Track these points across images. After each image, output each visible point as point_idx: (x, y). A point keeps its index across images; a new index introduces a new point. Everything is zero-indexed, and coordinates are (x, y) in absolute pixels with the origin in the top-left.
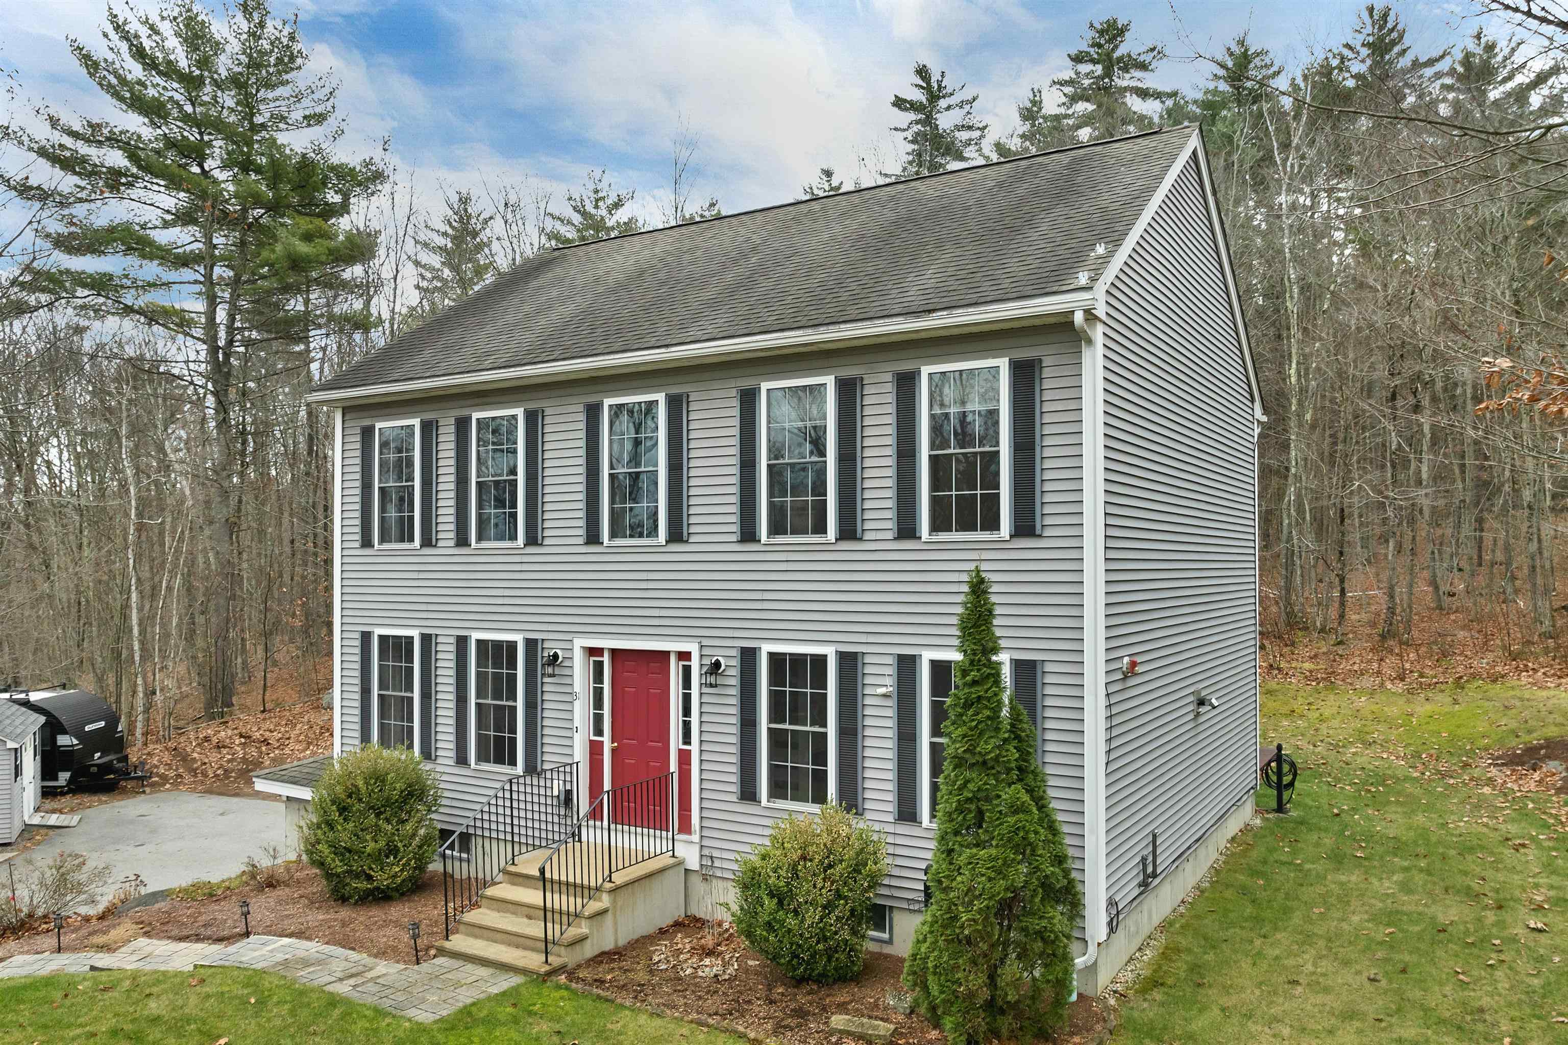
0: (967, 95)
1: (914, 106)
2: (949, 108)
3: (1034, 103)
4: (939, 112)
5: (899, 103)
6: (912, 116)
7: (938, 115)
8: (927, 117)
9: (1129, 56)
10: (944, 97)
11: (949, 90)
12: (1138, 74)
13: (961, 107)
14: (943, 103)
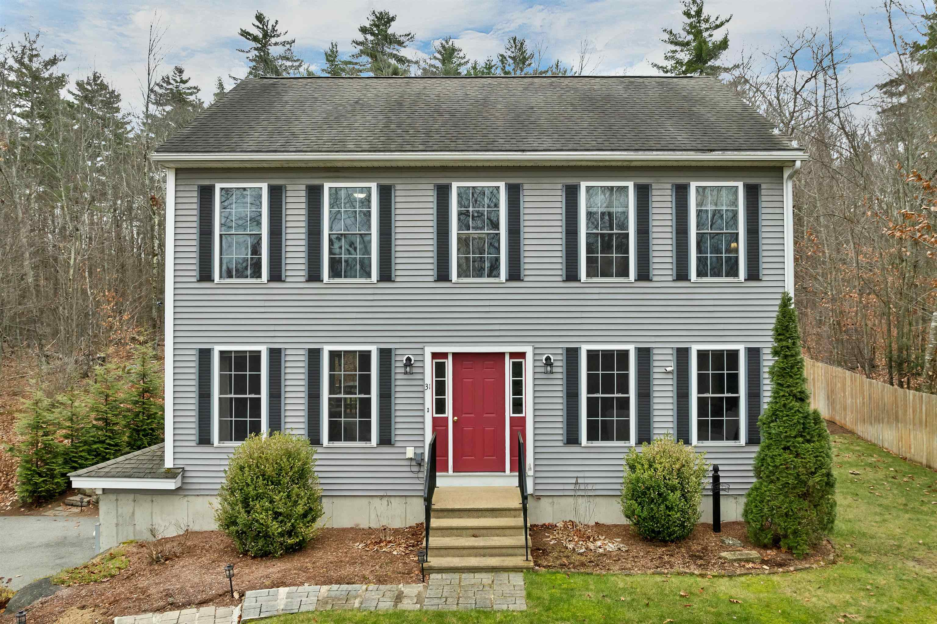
0: (288, 38)
1: (255, 39)
2: (276, 44)
3: (332, 51)
4: (270, 45)
5: (245, 34)
6: (254, 44)
7: (269, 47)
8: (263, 46)
9: (394, 35)
10: (274, 36)
11: (278, 33)
12: (396, 46)
13: (284, 45)
14: (273, 40)
